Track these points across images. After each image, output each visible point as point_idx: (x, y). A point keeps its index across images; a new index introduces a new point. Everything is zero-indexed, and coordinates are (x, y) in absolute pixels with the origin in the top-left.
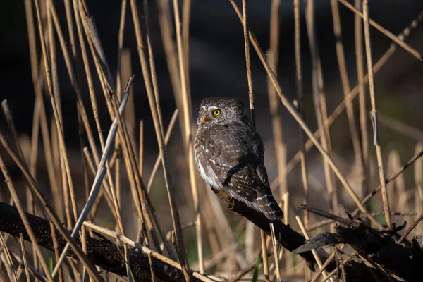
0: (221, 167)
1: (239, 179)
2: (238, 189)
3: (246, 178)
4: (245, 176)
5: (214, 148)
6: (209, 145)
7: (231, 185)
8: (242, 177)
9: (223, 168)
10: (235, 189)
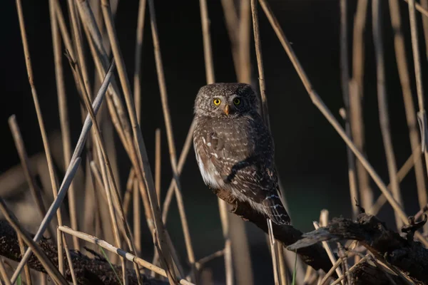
0: (224, 161)
1: (246, 176)
2: (244, 188)
3: (253, 174)
4: (253, 172)
5: (217, 140)
6: (211, 138)
7: (235, 183)
8: (249, 173)
9: (227, 163)
10: (239, 187)
